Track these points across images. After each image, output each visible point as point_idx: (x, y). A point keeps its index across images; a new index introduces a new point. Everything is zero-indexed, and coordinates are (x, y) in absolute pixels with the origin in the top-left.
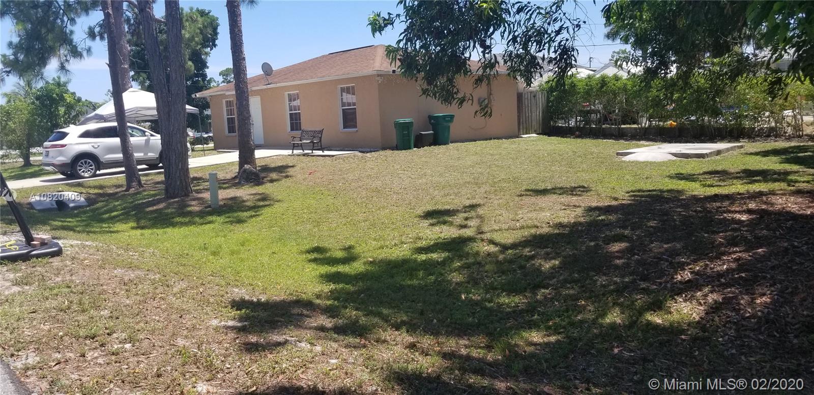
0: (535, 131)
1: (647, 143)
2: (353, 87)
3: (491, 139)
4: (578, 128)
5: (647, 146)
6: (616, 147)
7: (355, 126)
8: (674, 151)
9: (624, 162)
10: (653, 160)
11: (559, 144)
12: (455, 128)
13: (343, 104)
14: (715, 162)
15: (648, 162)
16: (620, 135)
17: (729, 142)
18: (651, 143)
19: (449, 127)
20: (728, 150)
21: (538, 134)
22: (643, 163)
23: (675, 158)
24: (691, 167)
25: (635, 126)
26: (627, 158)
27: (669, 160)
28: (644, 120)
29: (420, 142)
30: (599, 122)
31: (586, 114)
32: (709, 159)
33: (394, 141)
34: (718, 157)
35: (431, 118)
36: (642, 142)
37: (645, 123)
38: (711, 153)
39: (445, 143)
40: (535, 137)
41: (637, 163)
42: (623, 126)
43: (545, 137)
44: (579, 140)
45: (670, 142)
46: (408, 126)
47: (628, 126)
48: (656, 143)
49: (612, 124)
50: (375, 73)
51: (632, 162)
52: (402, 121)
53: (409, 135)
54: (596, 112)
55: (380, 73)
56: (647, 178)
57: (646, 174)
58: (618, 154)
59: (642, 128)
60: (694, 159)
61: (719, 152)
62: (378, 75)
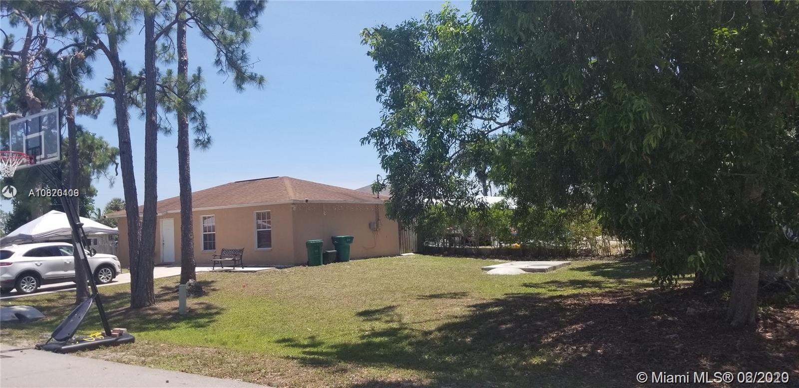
0: (412, 250)
1: (501, 261)
2: (269, 213)
3: (380, 257)
4: (445, 249)
5: (501, 263)
6: (479, 263)
7: (269, 246)
8: (523, 267)
9: (489, 275)
10: (510, 274)
11: (435, 261)
12: (354, 248)
13: (259, 227)
14: (553, 274)
15: (506, 275)
16: (479, 255)
17: (559, 260)
18: (504, 261)
19: (349, 247)
20: (560, 266)
21: (414, 253)
22: (504, 275)
23: (525, 272)
24: (537, 278)
25: (488, 247)
26: (490, 272)
27: (521, 274)
28: (496, 243)
29: (327, 259)
30: (461, 243)
31: (450, 237)
32: (549, 272)
33: (306, 260)
34: (554, 271)
35: (334, 239)
36: (496, 260)
37: (496, 245)
38: (549, 268)
39: (346, 260)
40: (414, 255)
41: (499, 276)
42: (480, 247)
43: (422, 256)
44: (448, 258)
45: (517, 260)
46: (317, 246)
47: (484, 247)
48: (507, 261)
49: (472, 245)
50: (292, 202)
51: (496, 275)
52: (312, 241)
53: (319, 253)
54: (458, 235)
55: (295, 202)
56: (510, 286)
57: (509, 283)
58: (483, 269)
59: (495, 249)
60: (538, 273)
61: (554, 268)
62: (293, 204)
